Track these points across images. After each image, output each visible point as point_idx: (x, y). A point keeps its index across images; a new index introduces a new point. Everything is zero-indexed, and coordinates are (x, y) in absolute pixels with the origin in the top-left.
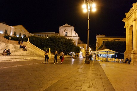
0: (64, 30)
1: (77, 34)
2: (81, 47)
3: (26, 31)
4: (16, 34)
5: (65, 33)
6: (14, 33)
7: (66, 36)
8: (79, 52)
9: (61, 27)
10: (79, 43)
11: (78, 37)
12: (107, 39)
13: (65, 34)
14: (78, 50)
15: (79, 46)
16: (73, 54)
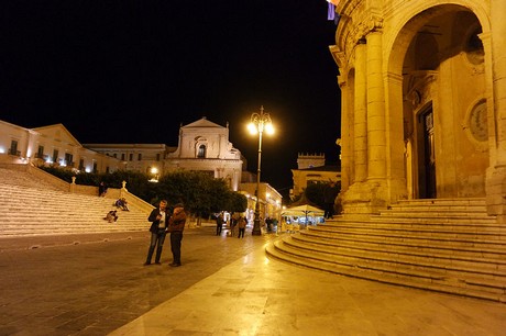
0: (196, 139)
1: (237, 152)
2: (248, 196)
3: (72, 142)
4: (45, 153)
5: (198, 148)
6: (37, 151)
7: (202, 156)
8: (244, 211)
9: (184, 129)
10: (243, 181)
11: (241, 162)
12: (319, 175)
13: (199, 150)
14: (239, 204)
15: (243, 193)
16: (226, 216)
